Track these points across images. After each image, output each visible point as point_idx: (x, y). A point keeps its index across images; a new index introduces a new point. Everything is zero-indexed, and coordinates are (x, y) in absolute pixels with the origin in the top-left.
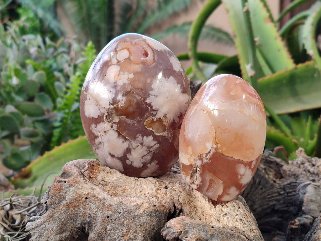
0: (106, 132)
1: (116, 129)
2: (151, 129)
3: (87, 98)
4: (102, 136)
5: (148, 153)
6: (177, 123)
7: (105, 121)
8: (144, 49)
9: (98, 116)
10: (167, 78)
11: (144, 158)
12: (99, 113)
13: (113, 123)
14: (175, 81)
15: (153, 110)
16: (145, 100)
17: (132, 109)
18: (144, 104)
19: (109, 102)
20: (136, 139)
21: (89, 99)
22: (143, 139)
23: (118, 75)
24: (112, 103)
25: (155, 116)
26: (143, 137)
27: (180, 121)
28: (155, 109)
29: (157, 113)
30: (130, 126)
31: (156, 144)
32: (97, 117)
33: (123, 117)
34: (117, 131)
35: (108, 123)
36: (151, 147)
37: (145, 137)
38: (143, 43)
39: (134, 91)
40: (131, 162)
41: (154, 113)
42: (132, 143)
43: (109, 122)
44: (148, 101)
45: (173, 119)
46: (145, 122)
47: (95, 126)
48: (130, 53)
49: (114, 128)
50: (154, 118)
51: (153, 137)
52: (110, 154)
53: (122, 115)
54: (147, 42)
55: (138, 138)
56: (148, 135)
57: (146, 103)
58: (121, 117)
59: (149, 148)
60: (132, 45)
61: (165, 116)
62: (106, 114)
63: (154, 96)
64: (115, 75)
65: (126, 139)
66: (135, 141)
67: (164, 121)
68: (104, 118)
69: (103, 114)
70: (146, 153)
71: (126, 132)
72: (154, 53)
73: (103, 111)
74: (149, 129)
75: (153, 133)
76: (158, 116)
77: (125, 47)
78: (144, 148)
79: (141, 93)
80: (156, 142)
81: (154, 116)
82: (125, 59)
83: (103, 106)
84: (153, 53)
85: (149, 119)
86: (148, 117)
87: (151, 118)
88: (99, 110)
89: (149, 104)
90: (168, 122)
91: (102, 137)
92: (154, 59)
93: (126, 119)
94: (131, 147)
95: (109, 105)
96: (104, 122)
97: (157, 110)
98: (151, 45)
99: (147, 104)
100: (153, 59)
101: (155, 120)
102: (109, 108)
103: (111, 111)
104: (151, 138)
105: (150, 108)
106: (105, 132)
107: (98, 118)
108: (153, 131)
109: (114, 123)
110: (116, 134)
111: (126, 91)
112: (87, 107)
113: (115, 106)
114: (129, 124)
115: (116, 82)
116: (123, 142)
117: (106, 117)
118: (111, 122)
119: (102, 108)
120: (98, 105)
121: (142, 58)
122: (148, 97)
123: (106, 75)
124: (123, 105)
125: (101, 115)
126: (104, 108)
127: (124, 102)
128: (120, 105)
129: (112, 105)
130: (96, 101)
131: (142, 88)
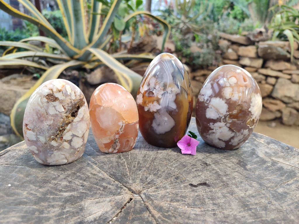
0: (220, 127)
1: (229, 126)
3: (209, 107)
5: (243, 138)
9: (217, 118)
11: (240, 141)
12: (218, 116)
13: (227, 123)
14: (260, 95)
16: (248, 109)
17: (241, 115)
18: (247, 112)
21: (211, 108)
23: (231, 94)
24: (228, 111)
25: (252, 118)
26: (244, 130)
28: (252, 114)
30: (238, 125)
33: (235, 119)
36: (246, 135)
39: (242, 104)
40: (232, 143)
41: (251, 116)
42: (237, 134)
43: (224, 122)
44: (250, 110)
46: (247, 122)
47: (213, 124)
49: (227, 126)
51: (248, 130)
52: (219, 139)
55: (241, 131)
56: (246, 129)
58: (233, 119)
59: (244, 135)
60: (237, 74)
61: (255, 117)
62: (223, 117)
63: (253, 106)
65: (234, 131)
66: (239, 133)
67: (255, 120)
68: (222, 120)
69: (221, 118)
71: (235, 128)
72: (249, 79)
73: (221, 116)
74: (248, 125)
75: (249, 127)
77: (232, 75)
78: (242, 136)
79: (246, 105)
80: (248, 132)
82: (235, 83)
83: (222, 112)
86: (249, 119)
89: (250, 112)
91: (216, 130)
93: (237, 121)
94: (235, 136)
96: (221, 122)
100: (250, 83)
102: (226, 114)
103: (227, 116)
105: (250, 114)
110: (228, 129)
111: (238, 104)
112: (208, 113)
113: (230, 113)
114: (238, 123)
115: (231, 98)
116: (231, 133)
117: (223, 119)
118: (226, 122)
119: (221, 114)
120: (217, 112)
121: (244, 83)
122: (250, 107)
123: (223, 93)
124: (236, 113)
125: (219, 118)
126: (223, 114)
127: (236, 111)
128: (233, 113)
129: (228, 113)
130: (217, 110)
131: (247, 102)
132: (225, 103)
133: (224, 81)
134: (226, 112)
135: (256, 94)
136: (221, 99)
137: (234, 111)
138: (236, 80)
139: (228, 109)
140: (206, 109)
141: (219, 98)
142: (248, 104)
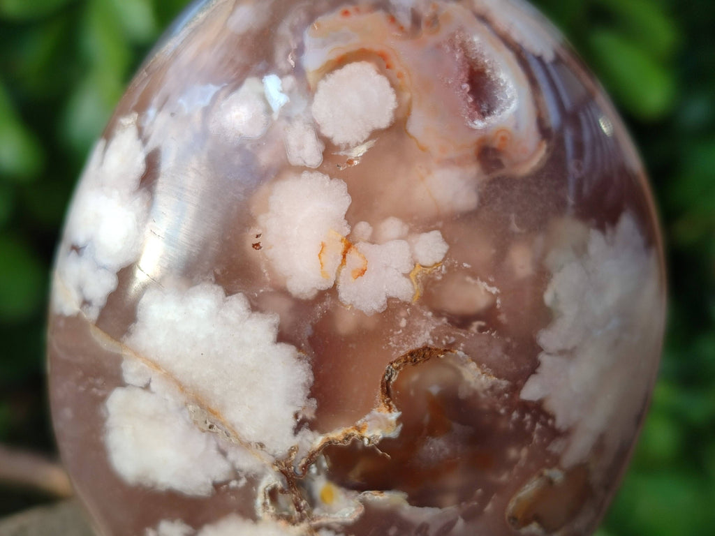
2: (532, 530)
3: (128, 378)
7: (261, 515)
9: (216, 485)
12: (218, 469)
13: (317, 528)
15: (556, 434)
16: (515, 388)
17: (447, 451)
18: (509, 412)
19: (296, 416)
21: (147, 387)
23: (341, 247)
24: (311, 414)
25: (558, 462)
28: (564, 429)
29: (567, 446)
33: (386, 495)
35: (282, 523)
38: (459, 14)
41: (555, 450)
43: (288, 518)
44: (531, 391)
46: (512, 506)
47: (187, 529)
50: (554, 472)
57: (523, 402)
58: (373, 496)
61: (600, 444)
62: (271, 479)
63: (562, 352)
64: (323, 245)
68: (259, 501)
69: (253, 481)
76: (571, 456)
77: (355, 43)
79: (496, 352)
81: (556, 459)
82: (375, 134)
83: (250, 432)
85: (529, 487)
86: (526, 477)
88: (224, 454)
89: (538, 410)
93: (407, 507)
95: (289, 431)
96: (257, 519)
97: (569, 431)
99: (525, 407)
101: (558, 480)
102: (292, 450)
103: (306, 467)
105: (538, 426)
109: (329, 527)
111: (407, 348)
113: (337, 434)
114: (422, 529)
115: (333, 291)
117: (273, 494)
118: (301, 520)
119: (245, 445)
120: (211, 427)
121: (479, 124)
122: (534, 367)
123: (256, 241)
124: (393, 433)
125: (233, 484)
126: (262, 445)
127: (395, 415)
128: (367, 434)
129: (316, 433)
130: (201, 406)
131: (503, 318)
132: (282, 338)
133: (269, 110)
134: (297, 430)
135: (601, 227)
136: (238, 303)
137: (367, 417)
138: (392, 97)
139: (314, 402)
140: (100, 394)
141: (219, 290)
142: (508, 340)
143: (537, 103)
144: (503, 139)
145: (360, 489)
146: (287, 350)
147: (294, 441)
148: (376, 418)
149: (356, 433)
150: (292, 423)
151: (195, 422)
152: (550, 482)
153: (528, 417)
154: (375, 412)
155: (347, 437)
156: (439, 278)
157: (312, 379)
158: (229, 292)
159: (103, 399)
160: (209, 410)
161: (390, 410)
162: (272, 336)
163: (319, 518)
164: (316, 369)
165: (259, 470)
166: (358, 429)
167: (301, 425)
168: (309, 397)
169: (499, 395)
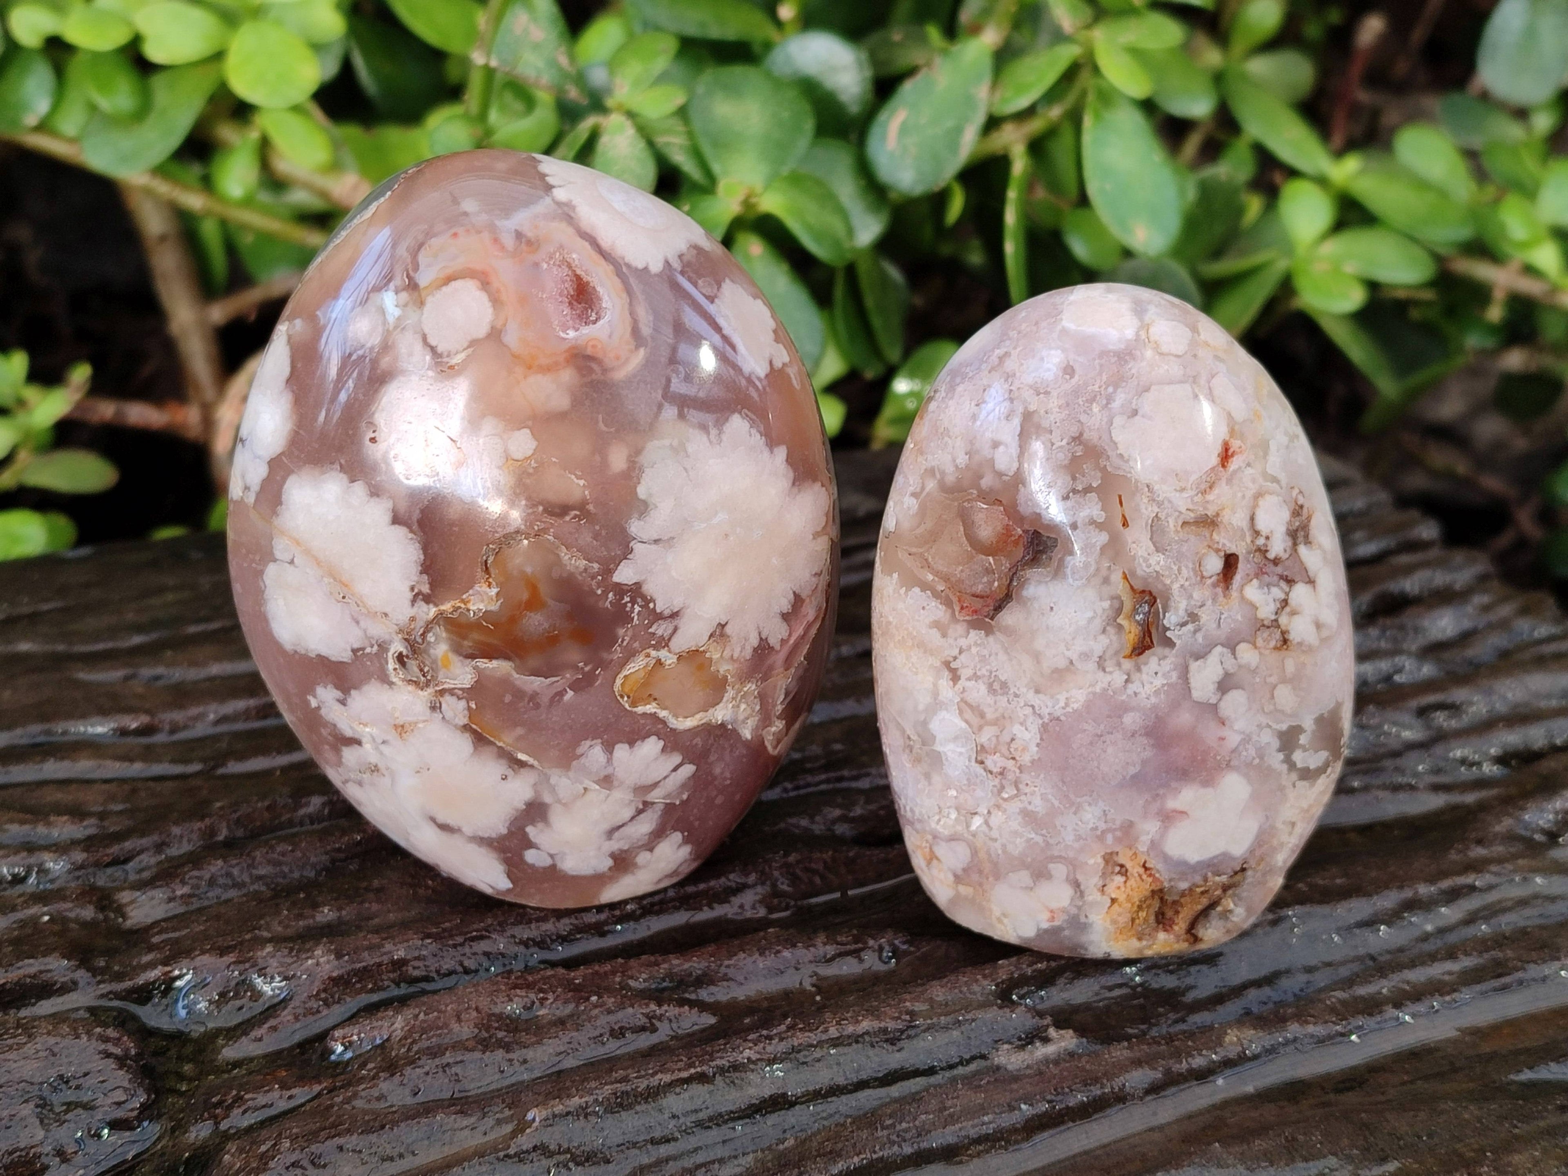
0: (402, 726)
1: (463, 720)
2: (650, 708)
3: (278, 554)
4: (384, 742)
5: (640, 812)
6: (777, 647)
7: (394, 680)
8: (569, 266)
9: (355, 651)
10: (714, 432)
11: (617, 835)
12: (355, 637)
13: (442, 692)
14: (759, 436)
15: (658, 617)
16: (608, 572)
17: (546, 625)
18: (605, 593)
19: (412, 589)
20: (575, 763)
21: (292, 562)
22: (609, 761)
24: (426, 589)
25: (667, 645)
26: (609, 748)
27: (790, 635)
28: (667, 613)
29: (676, 629)
30: (537, 706)
31: (675, 769)
32: (346, 656)
33: (495, 663)
34: (466, 728)
35: (411, 688)
36: (656, 785)
37: (621, 751)
38: (562, 232)
39: (545, 531)
40: (552, 856)
41: (660, 632)
42: (553, 781)
43: (416, 683)
44: (624, 574)
45: (760, 634)
46: (619, 681)
47: (338, 694)
48: (496, 301)
49: (449, 714)
50: (663, 654)
51: (661, 743)
52: (433, 820)
53: (490, 657)
54: (585, 225)
55: (583, 760)
56: (633, 739)
57: (618, 584)
58: (483, 663)
59: (642, 790)
60: (503, 248)
61: (720, 633)
62: (398, 646)
63: (656, 541)
65: (522, 764)
66: (571, 774)
67: (716, 656)
68: (391, 666)
69: (383, 647)
70: (627, 813)
71: (520, 731)
72: (629, 290)
73: (379, 630)
74: (640, 709)
75: (664, 722)
76: (683, 641)
77: (460, 263)
78: (618, 795)
79: (586, 538)
80: (677, 759)
81: (663, 643)
82: (473, 343)
83: (376, 603)
84: (625, 295)
85: (636, 666)
86: (630, 655)
87: (648, 656)
88: (358, 623)
89: (636, 591)
90: (736, 656)
91: (383, 747)
92: (635, 331)
93: (516, 676)
94: (547, 798)
95: (408, 603)
96: (391, 684)
97: (674, 615)
98: (606, 239)
99: (620, 590)
100: (629, 330)
101: (668, 662)
102: (413, 619)
103: (424, 635)
104: (651, 746)
105: (637, 609)
106: (401, 729)
107: (353, 662)
108: (663, 714)
109: (451, 692)
110: (464, 744)
112: (281, 602)
113: (447, 607)
114: (534, 697)
116: (505, 778)
117: (401, 659)
118: (427, 684)
119: (372, 615)
120: (344, 597)
121: (572, 334)
122: (626, 552)
123: (373, 435)
124: (494, 607)
125: (368, 650)
126: (386, 615)
127: (494, 591)
128: (473, 607)
129: (431, 606)
130: (335, 579)
131: (591, 507)
132: (396, 520)
133: (385, 322)
134: (413, 601)
136: (359, 489)
137: (471, 592)
138: (490, 311)
139: (425, 577)
140: (259, 568)
141: (344, 478)
142: (597, 528)
143: (632, 313)
144: (593, 346)
145: (472, 657)
146: (401, 532)
147: (412, 612)
148: (479, 593)
149: (463, 606)
150: (410, 595)
151: (331, 593)
152: (659, 662)
153: (627, 599)
154: (477, 587)
155: (456, 609)
156: (531, 471)
157: (422, 557)
158: (352, 481)
159: (261, 573)
160: (341, 582)
161: (489, 586)
162: (387, 517)
163: (443, 683)
164: (425, 548)
165: (387, 637)
166: (463, 601)
167: (418, 597)
168: (421, 573)
169: (593, 577)
